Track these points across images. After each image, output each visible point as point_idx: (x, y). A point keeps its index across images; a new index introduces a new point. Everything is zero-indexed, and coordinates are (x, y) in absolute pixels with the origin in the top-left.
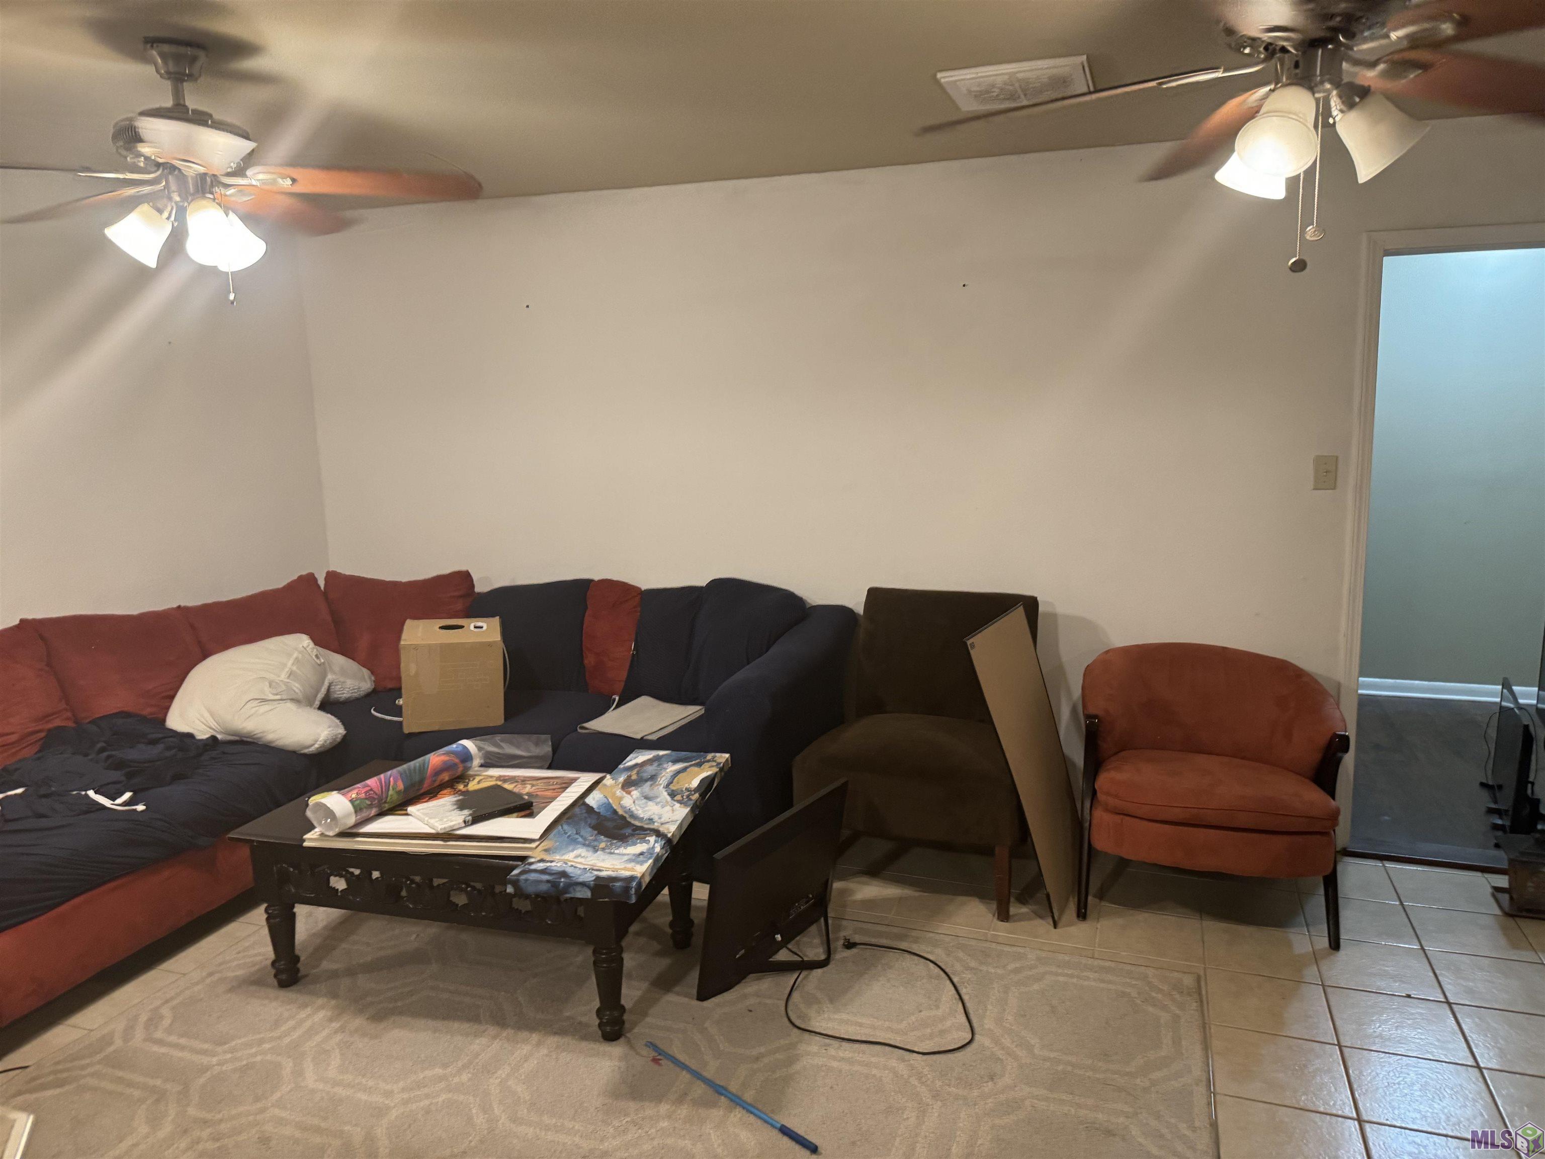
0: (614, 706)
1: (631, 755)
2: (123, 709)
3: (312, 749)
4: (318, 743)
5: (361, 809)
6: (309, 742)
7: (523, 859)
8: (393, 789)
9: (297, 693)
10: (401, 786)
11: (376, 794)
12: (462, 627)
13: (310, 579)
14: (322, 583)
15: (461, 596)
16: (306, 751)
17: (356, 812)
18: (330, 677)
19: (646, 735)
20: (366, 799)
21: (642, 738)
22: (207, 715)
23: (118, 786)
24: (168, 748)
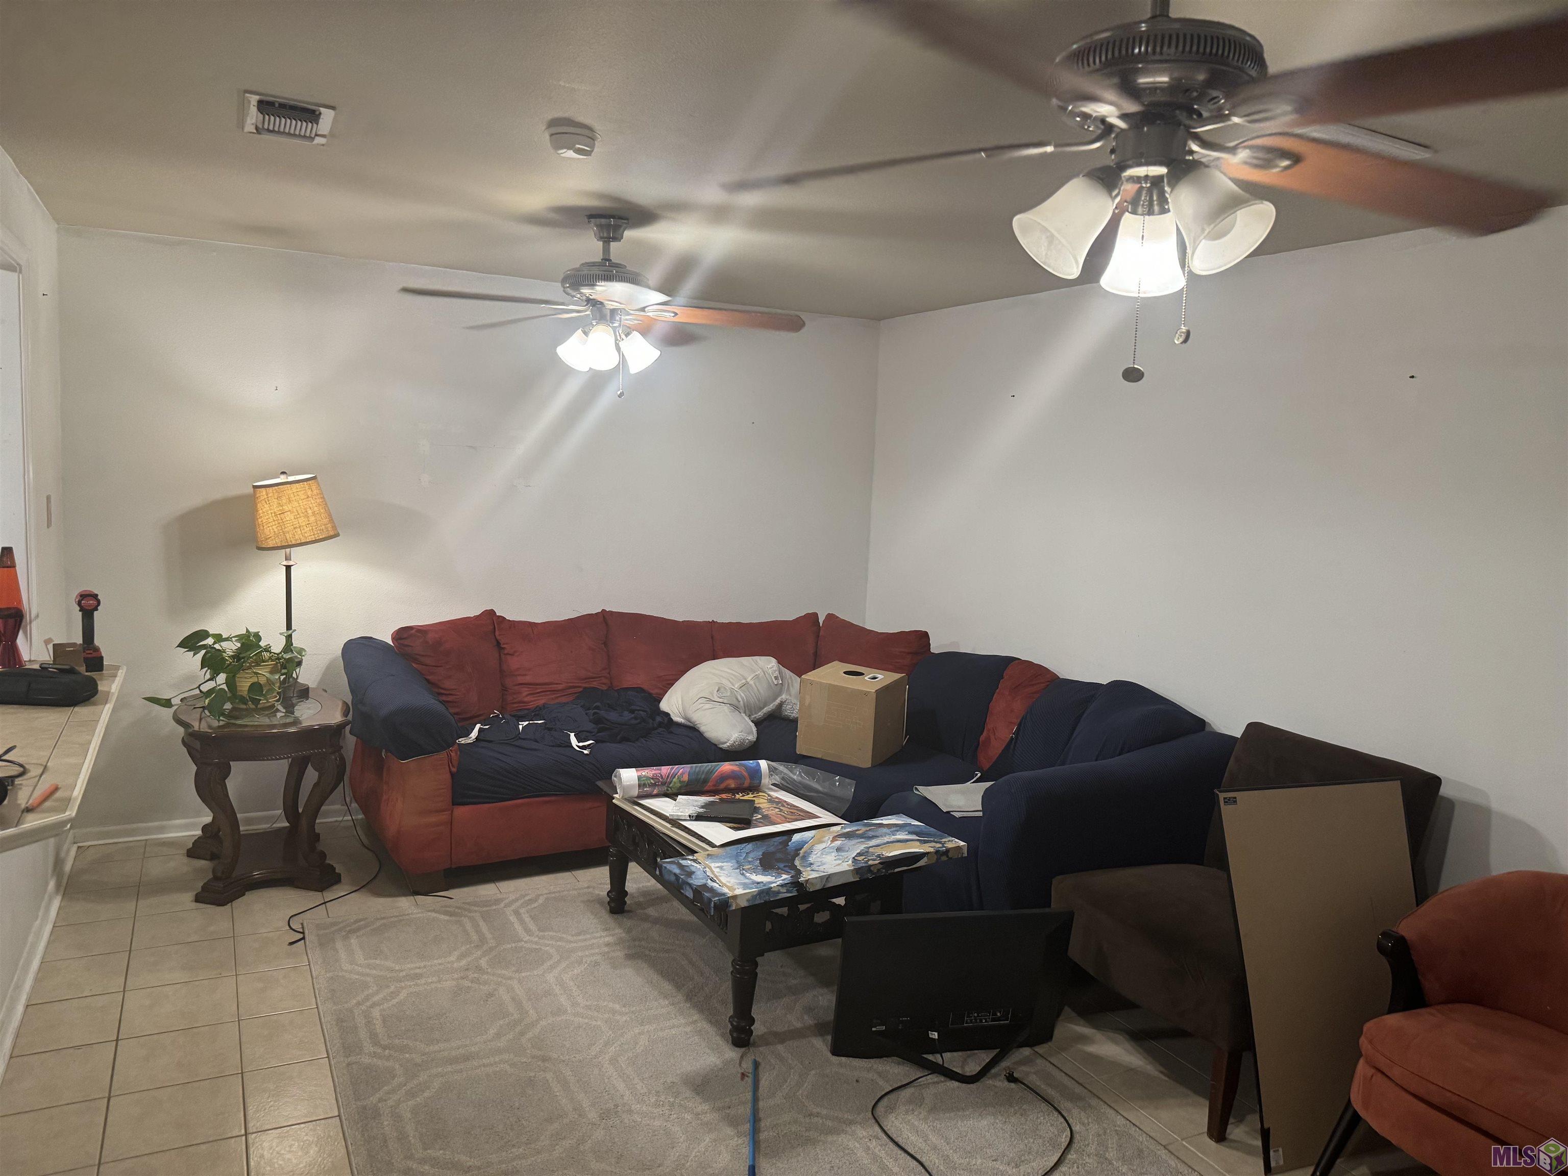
0: (972, 781)
1: (890, 817)
2: (641, 686)
3: (725, 746)
4: (730, 742)
5: (645, 785)
6: (723, 740)
7: (693, 852)
8: (678, 778)
9: (739, 702)
10: (686, 778)
11: (662, 778)
12: (861, 674)
13: (815, 616)
14: (821, 621)
15: (909, 653)
16: (721, 746)
17: (639, 786)
18: (784, 697)
19: (952, 812)
20: (652, 779)
21: (948, 812)
22: (680, 703)
23: (588, 734)
24: (636, 718)
